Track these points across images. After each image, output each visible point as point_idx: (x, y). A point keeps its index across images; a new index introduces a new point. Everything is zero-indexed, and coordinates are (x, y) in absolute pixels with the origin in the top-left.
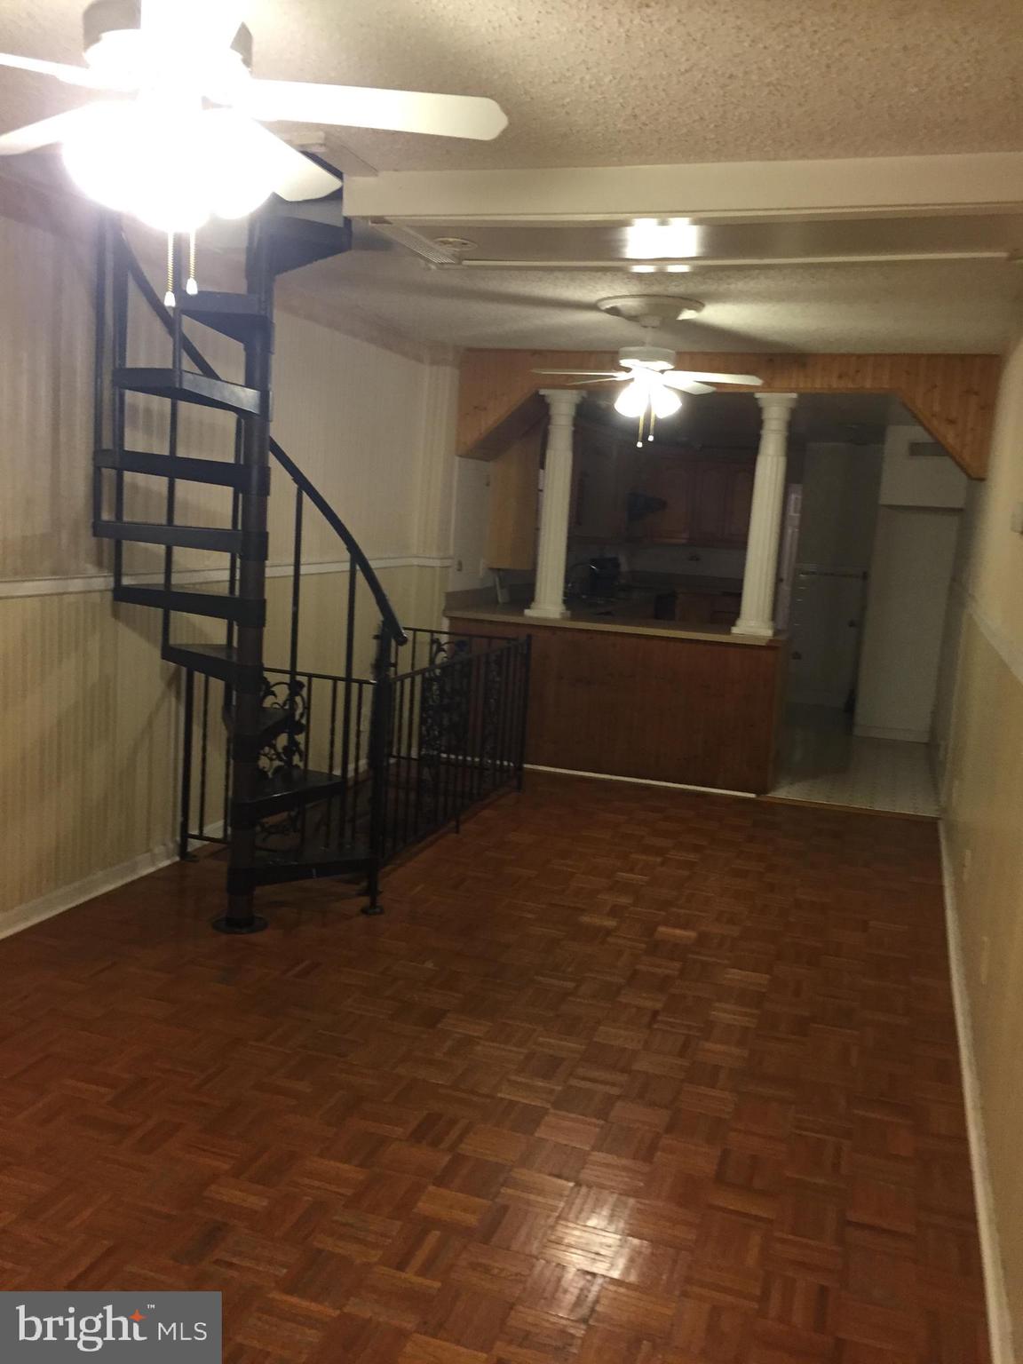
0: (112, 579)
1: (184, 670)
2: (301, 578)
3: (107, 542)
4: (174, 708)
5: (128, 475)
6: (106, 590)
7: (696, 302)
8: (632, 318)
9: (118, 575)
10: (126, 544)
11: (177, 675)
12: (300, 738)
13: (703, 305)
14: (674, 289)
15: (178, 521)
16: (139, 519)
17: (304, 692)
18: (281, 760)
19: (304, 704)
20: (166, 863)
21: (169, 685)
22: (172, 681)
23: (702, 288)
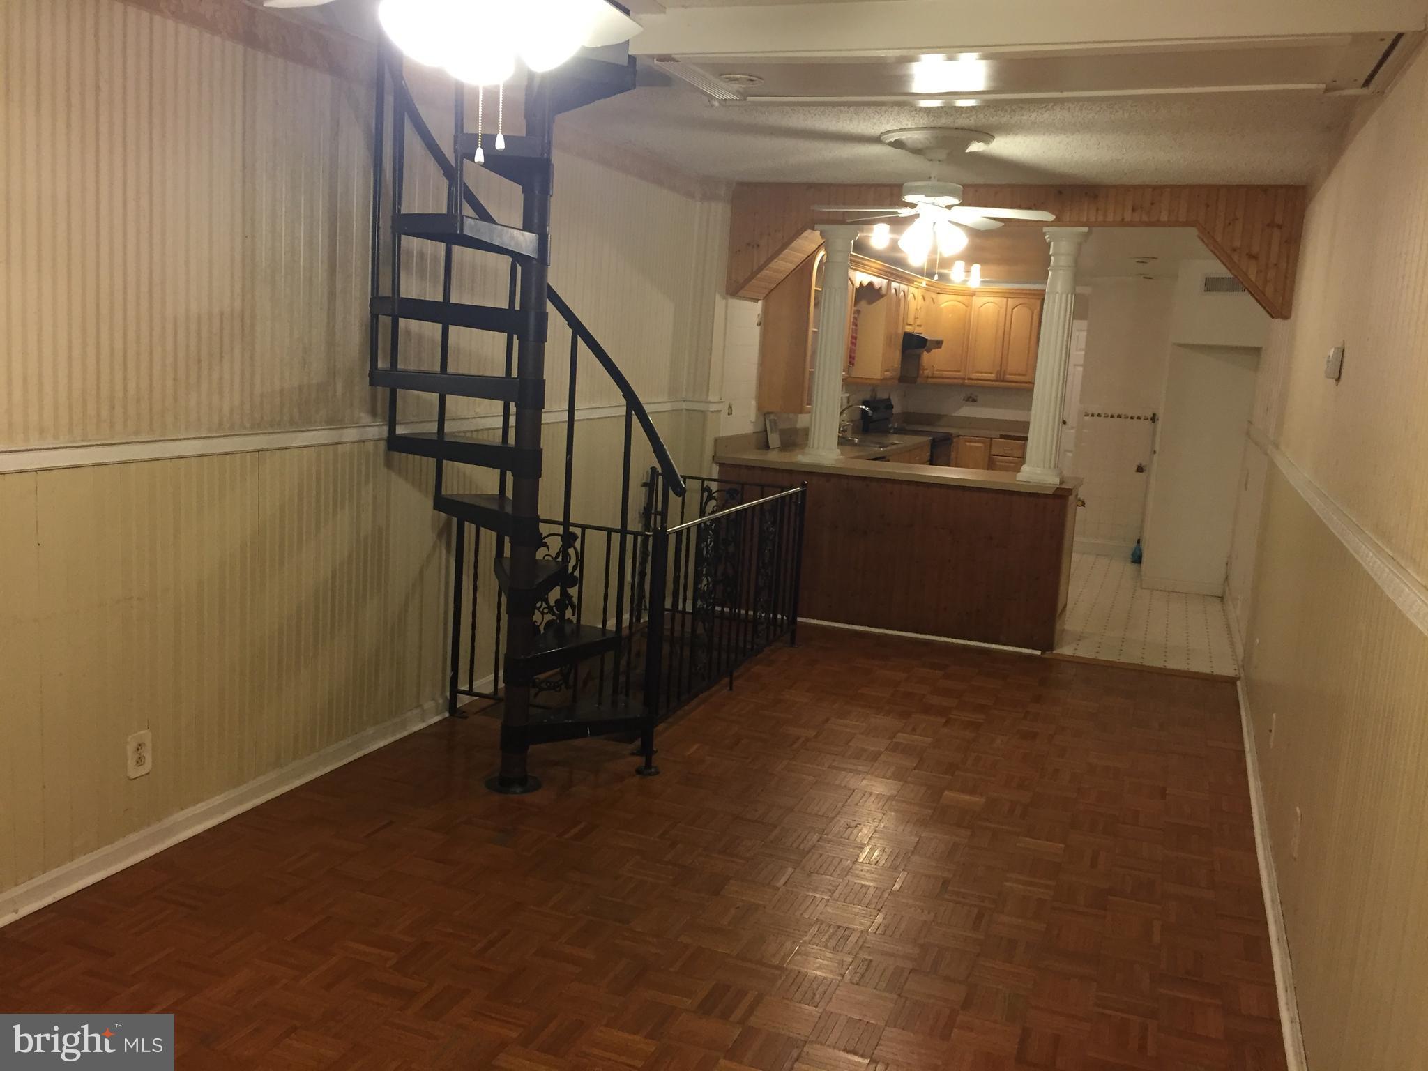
0: (386, 429)
1: (455, 520)
2: (576, 424)
3: (382, 392)
4: (444, 561)
5: (402, 322)
6: (379, 440)
7: (985, 134)
8: (917, 151)
9: (392, 425)
10: (400, 392)
11: (448, 524)
12: (573, 591)
13: (993, 137)
14: (962, 121)
15: (451, 369)
16: (412, 367)
17: (578, 544)
18: (553, 614)
19: (577, 556)
20: (437, 719)
21: (440, 535)
22: (443, 532)
23: (993, 120)
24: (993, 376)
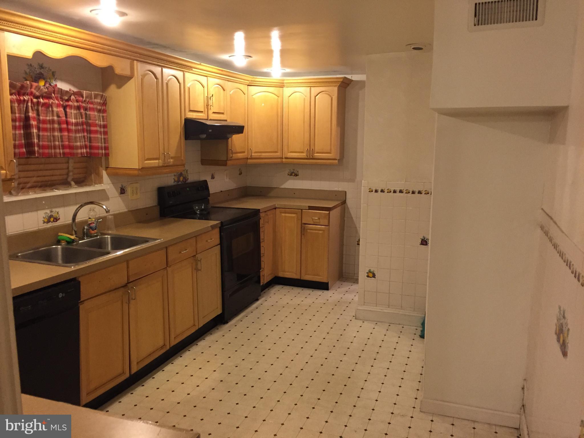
24: (304, 155)
